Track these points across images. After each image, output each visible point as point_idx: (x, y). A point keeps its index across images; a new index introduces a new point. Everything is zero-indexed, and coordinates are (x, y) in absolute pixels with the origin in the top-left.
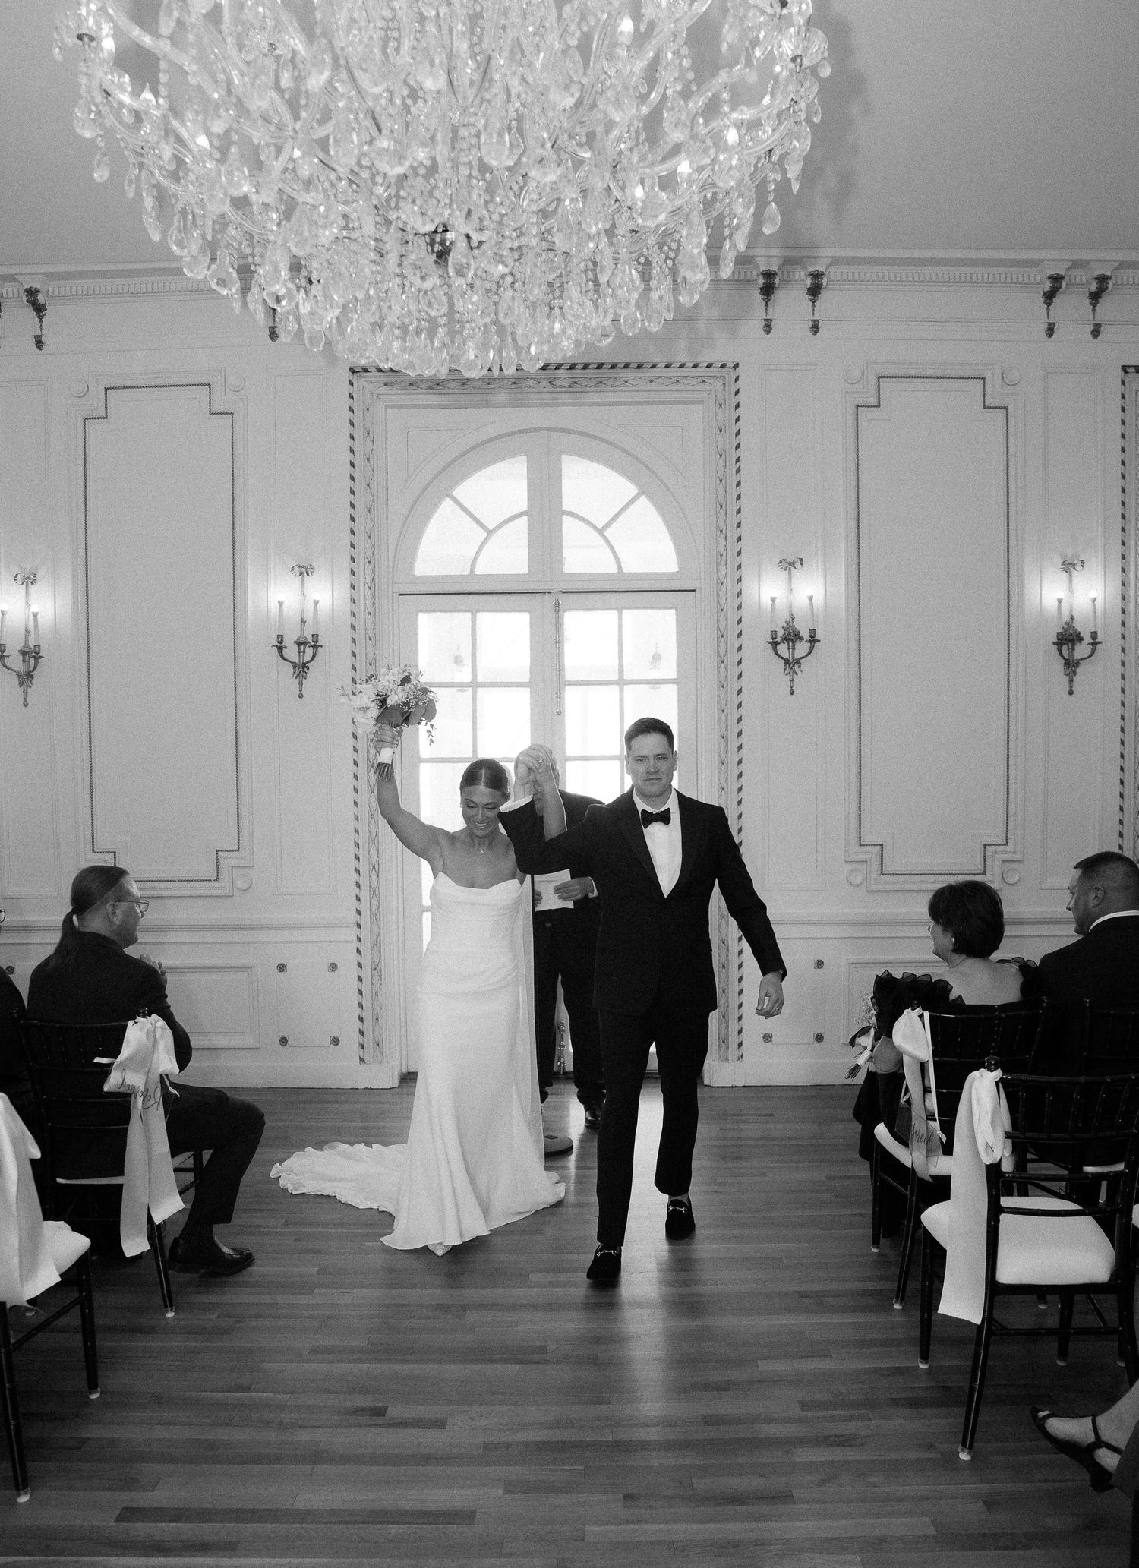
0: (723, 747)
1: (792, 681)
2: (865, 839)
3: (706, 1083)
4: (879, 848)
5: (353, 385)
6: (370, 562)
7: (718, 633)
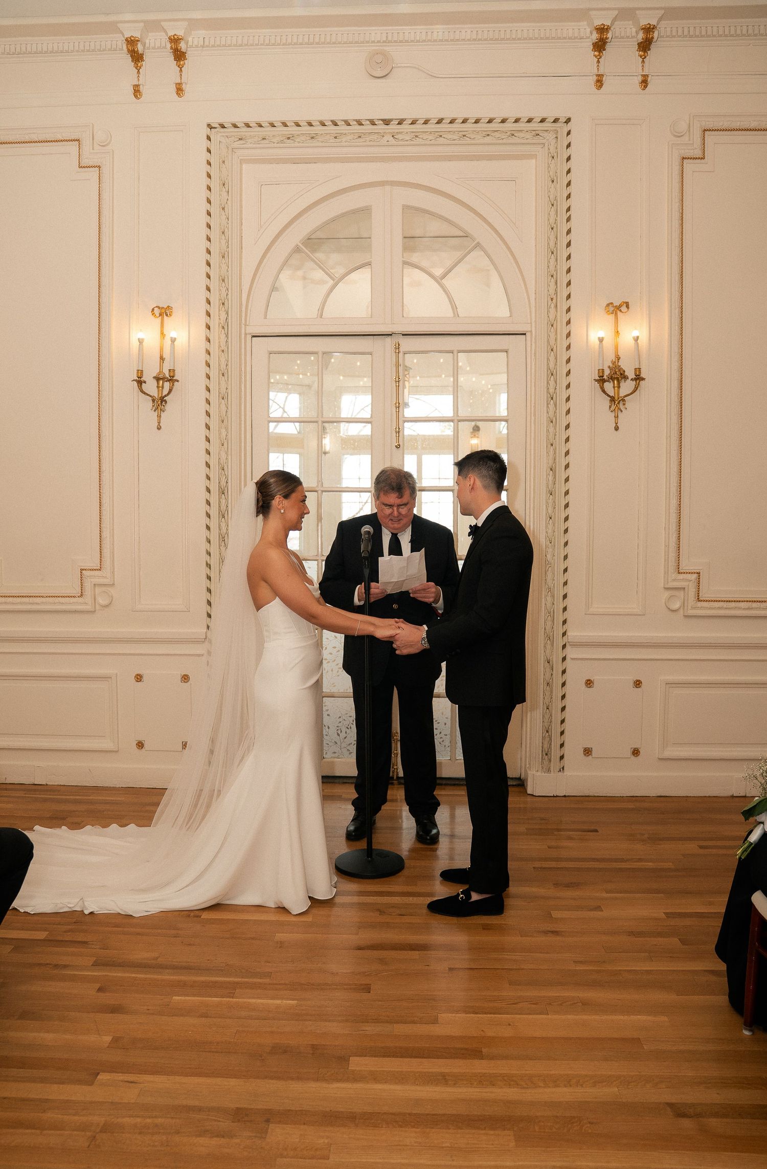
0: (551, 478)
1: (617, 417)
2: (684, 566)
3: (529, 792)
4: (695, 576)
5: (210, 141)
6: (223, 304)
7: (547, 371)
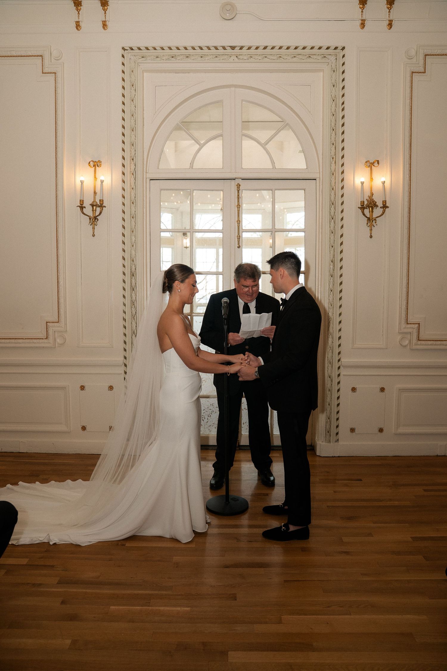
0: (332, 267)
1: (371, 230)
2: (410, 320)
3: (318, 454)
4: (417, 325)
5: (124, 58)
6: (133, 159)
7: (330, 202)
